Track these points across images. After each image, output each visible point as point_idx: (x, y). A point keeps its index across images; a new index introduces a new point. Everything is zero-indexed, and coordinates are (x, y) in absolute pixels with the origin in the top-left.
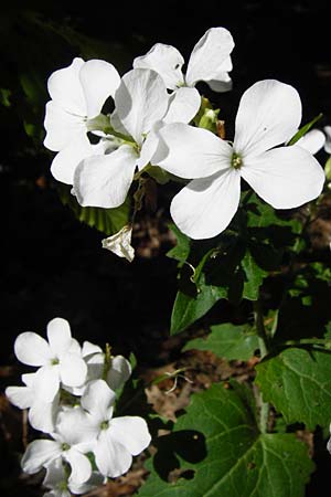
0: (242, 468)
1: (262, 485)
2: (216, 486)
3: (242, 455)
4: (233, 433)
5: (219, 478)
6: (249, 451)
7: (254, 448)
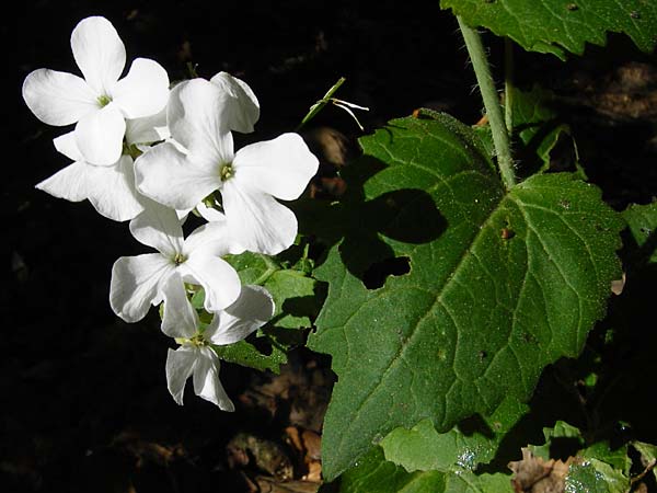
0: (492, 239)
1: (537, 266)
2: (455, 277)
3: (485, 219)
4: (454, 184)
5: (457, 262)
6: (495, 213)
7: (502, 208)
